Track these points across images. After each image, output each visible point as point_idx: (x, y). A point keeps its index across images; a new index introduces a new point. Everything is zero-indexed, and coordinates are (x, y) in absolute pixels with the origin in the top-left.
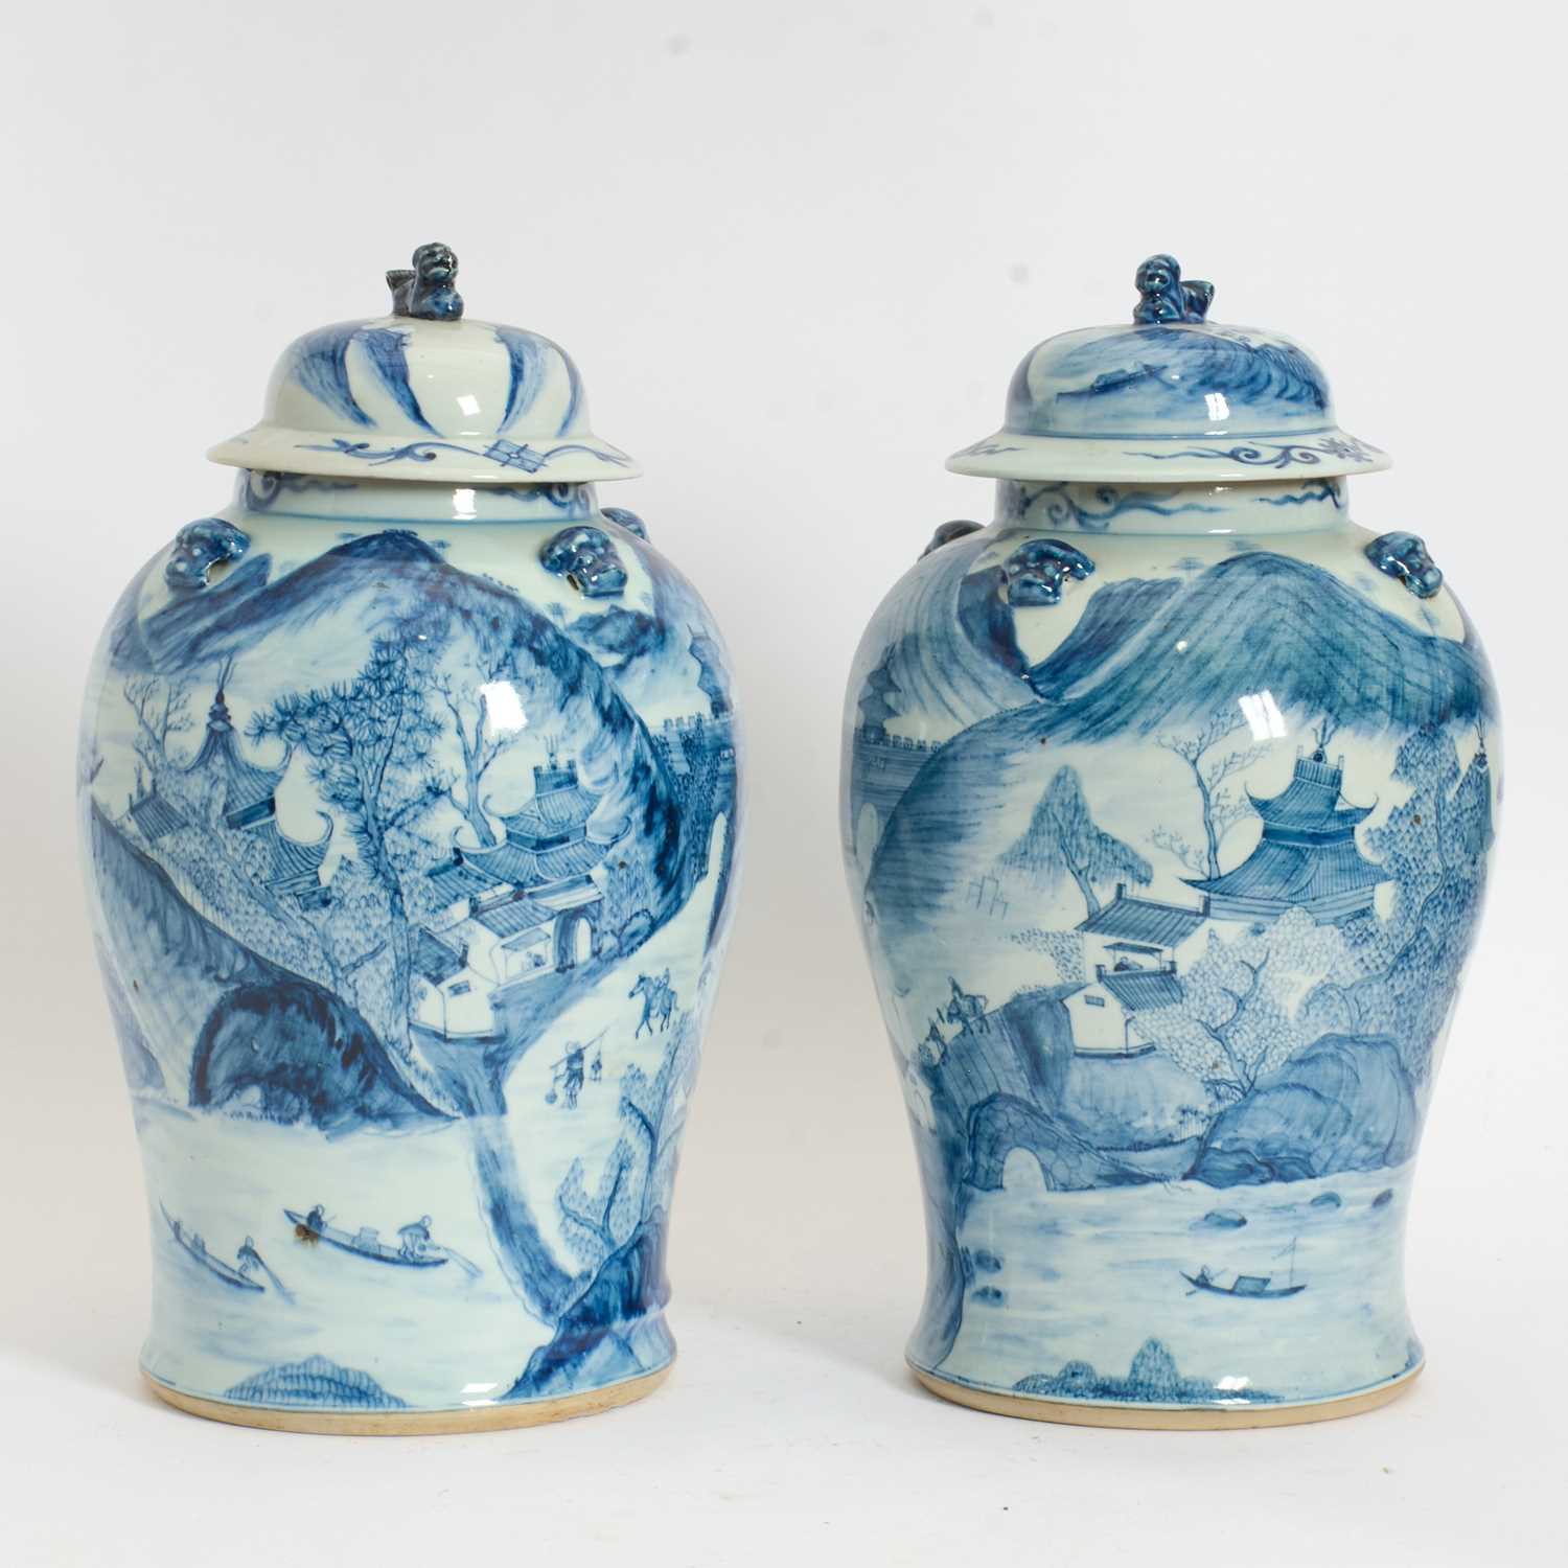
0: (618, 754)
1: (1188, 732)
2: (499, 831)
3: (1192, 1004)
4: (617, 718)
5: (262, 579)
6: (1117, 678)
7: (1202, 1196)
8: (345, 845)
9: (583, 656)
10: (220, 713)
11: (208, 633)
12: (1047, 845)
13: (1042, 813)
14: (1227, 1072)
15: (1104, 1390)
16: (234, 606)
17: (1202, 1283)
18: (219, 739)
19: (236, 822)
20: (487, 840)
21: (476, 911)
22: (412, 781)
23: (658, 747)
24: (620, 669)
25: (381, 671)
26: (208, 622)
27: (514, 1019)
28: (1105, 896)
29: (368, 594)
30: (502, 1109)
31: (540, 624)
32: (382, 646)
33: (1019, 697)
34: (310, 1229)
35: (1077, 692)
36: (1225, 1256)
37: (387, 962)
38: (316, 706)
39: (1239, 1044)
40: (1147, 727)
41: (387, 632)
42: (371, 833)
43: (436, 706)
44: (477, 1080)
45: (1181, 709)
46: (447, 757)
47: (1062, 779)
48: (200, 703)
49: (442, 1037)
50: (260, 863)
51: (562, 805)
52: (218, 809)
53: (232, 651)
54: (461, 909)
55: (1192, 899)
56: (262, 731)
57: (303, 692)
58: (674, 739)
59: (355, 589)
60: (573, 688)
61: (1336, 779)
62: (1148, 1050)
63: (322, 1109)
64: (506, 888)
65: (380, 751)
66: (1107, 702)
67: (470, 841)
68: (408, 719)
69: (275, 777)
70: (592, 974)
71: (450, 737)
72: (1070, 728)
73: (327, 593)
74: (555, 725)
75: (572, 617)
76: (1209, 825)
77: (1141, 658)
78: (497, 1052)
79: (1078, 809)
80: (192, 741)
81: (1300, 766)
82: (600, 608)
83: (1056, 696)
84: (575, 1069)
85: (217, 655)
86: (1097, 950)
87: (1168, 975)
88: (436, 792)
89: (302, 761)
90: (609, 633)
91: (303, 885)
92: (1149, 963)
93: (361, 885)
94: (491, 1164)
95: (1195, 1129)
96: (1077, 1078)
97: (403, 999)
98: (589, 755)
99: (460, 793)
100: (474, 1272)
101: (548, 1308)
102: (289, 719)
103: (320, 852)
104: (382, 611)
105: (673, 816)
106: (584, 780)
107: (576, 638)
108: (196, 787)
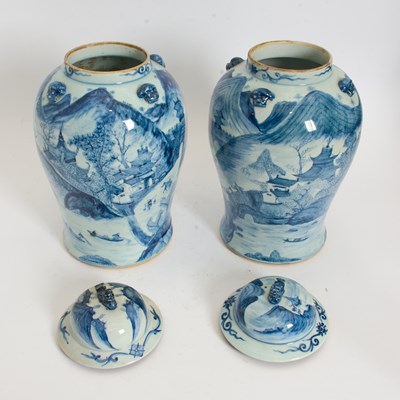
0: (158, 142)
1: (297, 144)
2: (130, 165)
3: (292, 197)
4: (157, 134)
5: (69, 102)
6: (281, 129)
7: (289, 227)
8: (93, 169)
9: (148, 120)
10: (61, 137)
11: (57, 116)
12: (260, 165)
13: (260, 158)
14: (298, 207)
15: (264, 259)
16: (62, 109)
17: (287, 240)
18: (61, 143)
19: (67, 162)
20: (127, 167)
21: (125, 181)
22: (108, 156)
23: (167, 137)
24: (158, 121)
25: (99, 130)
26: (56, 112)
27: (135, 199)
28: (274, 177)
29: (95, 109)
30: (134, 214)
31: (138, 114)
32: (99, 124)
33: (255, 131)
34: (93, 234)
35: (270, 132)
36: (292, 236)
37: (105, 192)
38: (83, 139)
39: (301, 203)
40: (287, 142)
41: (99, 120)
42: (99, 168)
43: (113, 139)
44: (128, 210)
45: (296, 138)
46: (116, 150)
47: (265, 151)
48: (56, 133)
49: (119, 204)
50: (73, 171)
51: (145, 157)
52: (63, 158)
53: (63, 122)
54: (122, 181)
55: (295, 178)
56: (71, 143)
57: (80, 135)
58: (171, 133)
59: (92, 107)
60: (146, 130)
61: (331, 150)
62: (280, 204)
63: (93, 215)
64: (132, 176)
65: (100, 150)
66: (278, 135)
67: (123, 168)
68: (106, 142)
69: (75, 154)
70: (153, 187)
71: (117, 145)
72: (268, 141)
73: (84, 109)
74: (142, 139)
75: (145, 110)
76: (300, 164)
77: (287, 124)
78: (132, 205)
79: (269, 159)
80: (56, 142)
81: (323, 149)
82: (152, 105)
83: (265, 132)
84: (150, 203)
85: (59, 122)
86: (271, 186)
87: (287, 192)
88: (114, 158)
89: (81, 151)
90: (155, 112)
91: (84, 177)
92: (283, 190)
93: (97, 178)
94: (131, 223)
95: (289, 216)
96: (263, 206)
97: (110, 198)
98: (151, 144)
99: (120, 158)
100: (129, 241)
101: (145, 243)
102: (77, 141)
103: (88, 171)
104: (98, 114)
105: (171, 150)
106: (150, 150)
107: (147, 116)
108: (57, 152)
